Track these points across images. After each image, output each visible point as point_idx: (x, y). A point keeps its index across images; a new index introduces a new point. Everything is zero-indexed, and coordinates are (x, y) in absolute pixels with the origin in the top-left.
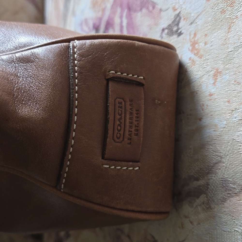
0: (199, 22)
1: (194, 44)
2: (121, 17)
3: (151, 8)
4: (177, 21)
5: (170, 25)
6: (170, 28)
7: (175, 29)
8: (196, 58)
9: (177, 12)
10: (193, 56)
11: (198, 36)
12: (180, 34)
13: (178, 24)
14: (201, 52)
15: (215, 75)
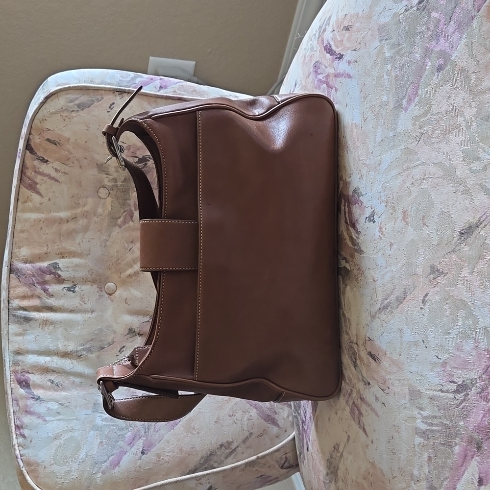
0: (383, 217)
1: (381, 228)
2: (345, 206)
3: (360, 205)
4: (373, 215)
5: (369, 216)
6: (369, 217)
7: (372, 219)
8: (382, 236)
9: (373, 210)
10: (381, 235)
11: (382, 224)
12: (374, 222)
13: (373, 216)
14: (384, 233)
15: (390, 246)
